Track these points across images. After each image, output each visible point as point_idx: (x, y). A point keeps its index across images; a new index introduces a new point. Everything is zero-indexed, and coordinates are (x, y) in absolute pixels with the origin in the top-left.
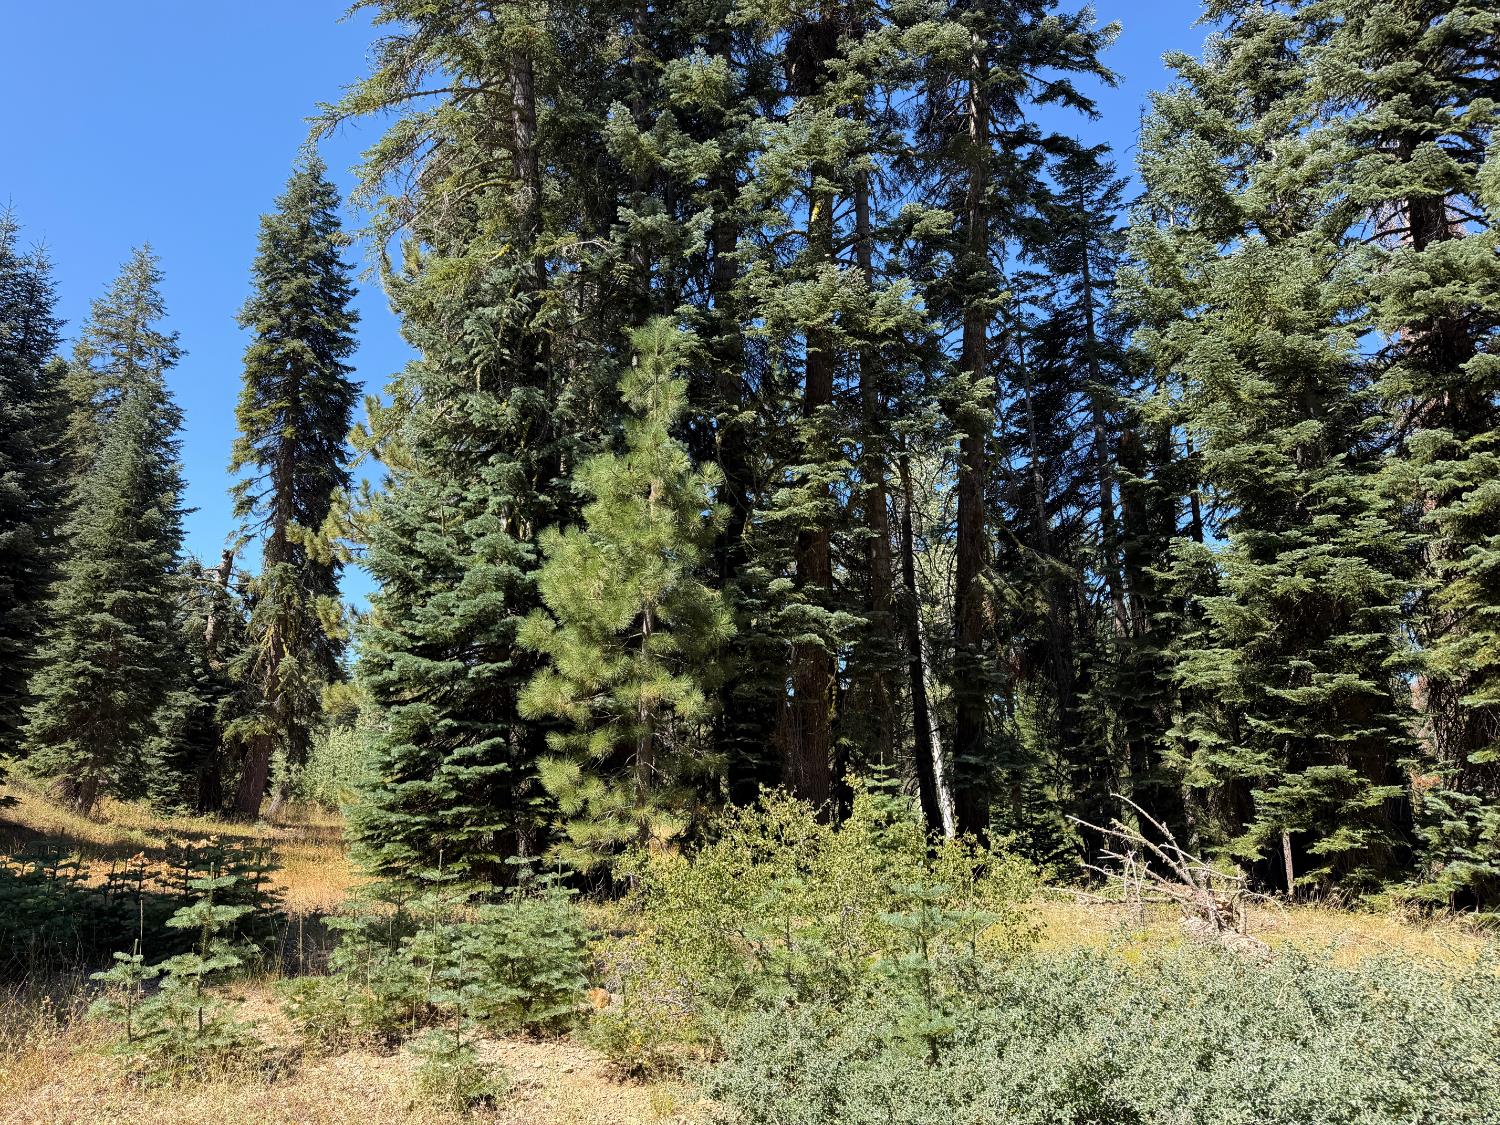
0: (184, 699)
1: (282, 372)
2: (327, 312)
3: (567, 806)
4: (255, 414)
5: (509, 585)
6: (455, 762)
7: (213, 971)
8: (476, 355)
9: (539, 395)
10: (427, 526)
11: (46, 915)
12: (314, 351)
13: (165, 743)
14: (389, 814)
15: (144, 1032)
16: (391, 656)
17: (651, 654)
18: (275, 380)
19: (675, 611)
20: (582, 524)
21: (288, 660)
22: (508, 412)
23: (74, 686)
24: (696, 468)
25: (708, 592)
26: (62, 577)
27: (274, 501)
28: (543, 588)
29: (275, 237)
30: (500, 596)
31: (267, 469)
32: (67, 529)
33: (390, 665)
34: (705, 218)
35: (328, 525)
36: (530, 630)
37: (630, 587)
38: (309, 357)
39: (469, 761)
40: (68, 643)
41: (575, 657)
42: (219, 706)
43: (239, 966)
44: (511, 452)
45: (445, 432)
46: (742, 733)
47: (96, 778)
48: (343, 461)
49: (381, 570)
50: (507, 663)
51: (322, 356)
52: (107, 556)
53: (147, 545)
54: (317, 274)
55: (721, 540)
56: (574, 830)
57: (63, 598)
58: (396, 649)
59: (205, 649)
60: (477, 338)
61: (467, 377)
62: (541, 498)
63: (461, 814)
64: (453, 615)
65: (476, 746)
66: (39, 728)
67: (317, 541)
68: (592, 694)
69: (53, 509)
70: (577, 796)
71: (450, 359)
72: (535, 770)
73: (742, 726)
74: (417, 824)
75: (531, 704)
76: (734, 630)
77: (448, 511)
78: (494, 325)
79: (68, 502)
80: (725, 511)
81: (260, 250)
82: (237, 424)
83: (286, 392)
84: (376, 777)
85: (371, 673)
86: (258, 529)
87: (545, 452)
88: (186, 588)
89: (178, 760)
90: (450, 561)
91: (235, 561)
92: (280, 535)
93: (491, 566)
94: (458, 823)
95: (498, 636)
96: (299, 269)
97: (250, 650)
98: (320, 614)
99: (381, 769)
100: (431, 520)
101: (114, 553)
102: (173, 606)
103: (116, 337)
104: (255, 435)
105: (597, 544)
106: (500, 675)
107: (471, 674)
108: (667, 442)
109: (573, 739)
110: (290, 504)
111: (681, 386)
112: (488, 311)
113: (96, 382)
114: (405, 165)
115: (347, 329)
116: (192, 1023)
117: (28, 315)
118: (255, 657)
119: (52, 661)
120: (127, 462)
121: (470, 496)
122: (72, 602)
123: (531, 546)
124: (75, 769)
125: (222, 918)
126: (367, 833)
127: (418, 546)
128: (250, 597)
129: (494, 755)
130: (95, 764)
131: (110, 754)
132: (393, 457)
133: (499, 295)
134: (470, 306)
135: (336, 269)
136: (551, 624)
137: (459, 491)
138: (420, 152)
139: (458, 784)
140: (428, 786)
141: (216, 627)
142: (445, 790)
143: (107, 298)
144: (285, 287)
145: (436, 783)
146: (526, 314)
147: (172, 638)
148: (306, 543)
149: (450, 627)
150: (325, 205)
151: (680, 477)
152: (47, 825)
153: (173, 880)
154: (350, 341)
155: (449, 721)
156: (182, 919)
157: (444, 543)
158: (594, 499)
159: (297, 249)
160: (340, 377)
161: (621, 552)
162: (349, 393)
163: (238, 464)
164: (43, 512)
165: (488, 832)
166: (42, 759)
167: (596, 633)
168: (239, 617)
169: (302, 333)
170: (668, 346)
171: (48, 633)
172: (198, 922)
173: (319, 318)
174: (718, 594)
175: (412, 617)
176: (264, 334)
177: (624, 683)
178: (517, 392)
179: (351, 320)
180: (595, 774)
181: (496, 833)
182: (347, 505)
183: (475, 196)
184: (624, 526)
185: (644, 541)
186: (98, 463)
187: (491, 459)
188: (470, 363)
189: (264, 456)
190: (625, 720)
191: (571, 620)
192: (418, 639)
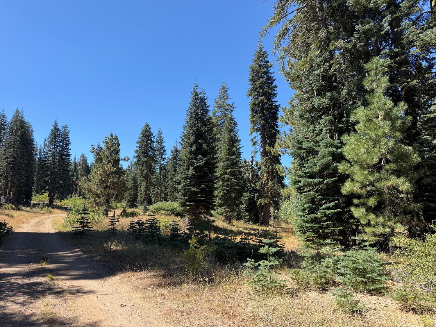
0: (247, 195)
1: (259, 106)
2: (268, 87)
3: (362, 222)
4: (254, 119)
5: (333, 154)
6: (323, 209)
7: (272, 265)
8: (314, 86)
9: (336, 94)
10: (305, 140)
11: (229, 248)
12: (266, 99)
13: (244, 206)
14: (307, 224)
15: (257, 280)
16: (300, 179)
17: (387, 171)
18: (258, 109)
19: (394, 156)
20: (356, 132)
21: (271, 183)
22: (326, 101)
23: (223, 193)
24: (396, 105)
25: (407, 148)
26: (217, 167)
27: (261, 141)
28: (345, 154)
29: (253, 71)
30: (331, 158)
31: (259, 133)
32: (217, 156)
33: (300, 182)
34: (389, 18)
35: (276, 145)
36: (342, 167)
37: (376, 150)
38: (266, 101)
39: (328, 208)
40: (221, 183)
41: (359, 174)
42: (255, 196)
43: (278, 264)
44: (328, 113)
45: (307, 111)
46: (426, 196)
47: (231, 215)
48: (277, 127)
49: (294, 155)
50: (336, 178)
51: (269, 99)
52: (226, 161)
53: (234, 157)
54: (264, 77)
55: (409, 128)
56: (366, 229)
57: (218, 172)
58: (301, 177)
59: (250, 182)
60: (313, 81)
61: (312, 94)
62: (340, 125)
63: (328, 224)
64: (317, 165)
65: (330, 204)
66: (218, 203)
67: (274, 150)
68: (366, 186)
69: (213, 151)
70: (366, 219)
71: (306, 90)
72: (350, 211)
73: (427, 194)
74: (315, 227)
75: (346, 190)
76: (419, 159)
77: (311, 135)
78: (318, 75)
79: (216, 149)
80: (410, 118)
81: (250, 75)
82: (250, 123)
83: (261, 112)
84: (301, 213)
85: (295, 184)
86: (258, 149)
87: (339, 111)
88: (244, 167)
89: (248, 210)
90: (313, 149)
91: (254, 158)
92: (264, 150)
93: (327, 149)
94: (328, 227)
95: (332, 170)
96: (260, 78)
97: (261, 181)
98: (278, 170)
99: (302, 211)
100: (306, 138)
101: (227, 160)
102: (241, 171)
103: (220, 107)
104: (255, 125)
105: (361, 137)
106: (334, 182)
107: (325, 182)
108: (384, 98)
109: (362, 201)
110: (265, 141)
111: (386, 79)
112: (316, 72)
113: (218, 119)
114: (286, 37)
115: (274, 90)
116: (268, 279)
117: (202, 106)
118: (262, 183)
119: (218, 188)
120: (227, 137)
121: (317, 129)
122: (220, 173)
123: (339, 141)
124: (226, 213)
125: (272, 251)
126: (301, 229)
127: (304, 146)
128: (259, 167)
129: (336, 207)
130: (230, 212)
131: (233, 209)
132: (292, 123)
133: (319, 66)
134: (310, 72)
135: (269, 74)
136: (349, 165)
137: (313, 128)
138: (290, 32)
139: (326, 215)
140: (317, 216)
141: (252, 176)
142: (322, 217)
143: (217, 98)
144: (257, 83)
145: (319, 215)
146: (328, 70)
147: (242, 180)
148: (272, 151)
149: (316, 169)
150: (264, 58)
151: (390, 109)
152: (222, 226)
153: (256, 240)
154: (275, 94)
155: (320, 197)
156: (262, 250)
157: (311, 144)
158: (359, 123)
159: (259, 72)
160: (274, 104)
161: (371, 138)
162: (277, 108)
163: (251, 133)
164: (211, 152)
165: (337, 229)
166: (219, 211)
167: (366, 166)
168: (257, 173)
169: (263, 94)
170: (379, 66)
171: (216, 181)
172: (266, 252)
173: (267, 89)
174: (410, 148)
175: (304, 167)
176: (254, 97)
177: (378, 181)
178: (328, 94)
179: (275, 88)
180: (371, 212)
181: (339, 230)
182: (281, 138)
183: (307, 40)
184: (371, 129)
185: (379, 133)
186: (221, 139)
187: (322, 117)
188: (312, 90)
189: (257, 130)
190: (379, 193)
191: (356, 162)
192: (307, 173)
